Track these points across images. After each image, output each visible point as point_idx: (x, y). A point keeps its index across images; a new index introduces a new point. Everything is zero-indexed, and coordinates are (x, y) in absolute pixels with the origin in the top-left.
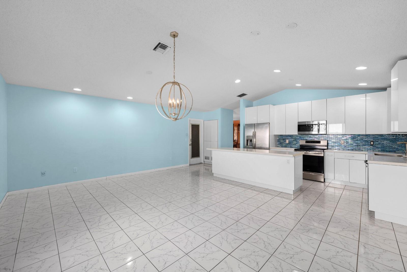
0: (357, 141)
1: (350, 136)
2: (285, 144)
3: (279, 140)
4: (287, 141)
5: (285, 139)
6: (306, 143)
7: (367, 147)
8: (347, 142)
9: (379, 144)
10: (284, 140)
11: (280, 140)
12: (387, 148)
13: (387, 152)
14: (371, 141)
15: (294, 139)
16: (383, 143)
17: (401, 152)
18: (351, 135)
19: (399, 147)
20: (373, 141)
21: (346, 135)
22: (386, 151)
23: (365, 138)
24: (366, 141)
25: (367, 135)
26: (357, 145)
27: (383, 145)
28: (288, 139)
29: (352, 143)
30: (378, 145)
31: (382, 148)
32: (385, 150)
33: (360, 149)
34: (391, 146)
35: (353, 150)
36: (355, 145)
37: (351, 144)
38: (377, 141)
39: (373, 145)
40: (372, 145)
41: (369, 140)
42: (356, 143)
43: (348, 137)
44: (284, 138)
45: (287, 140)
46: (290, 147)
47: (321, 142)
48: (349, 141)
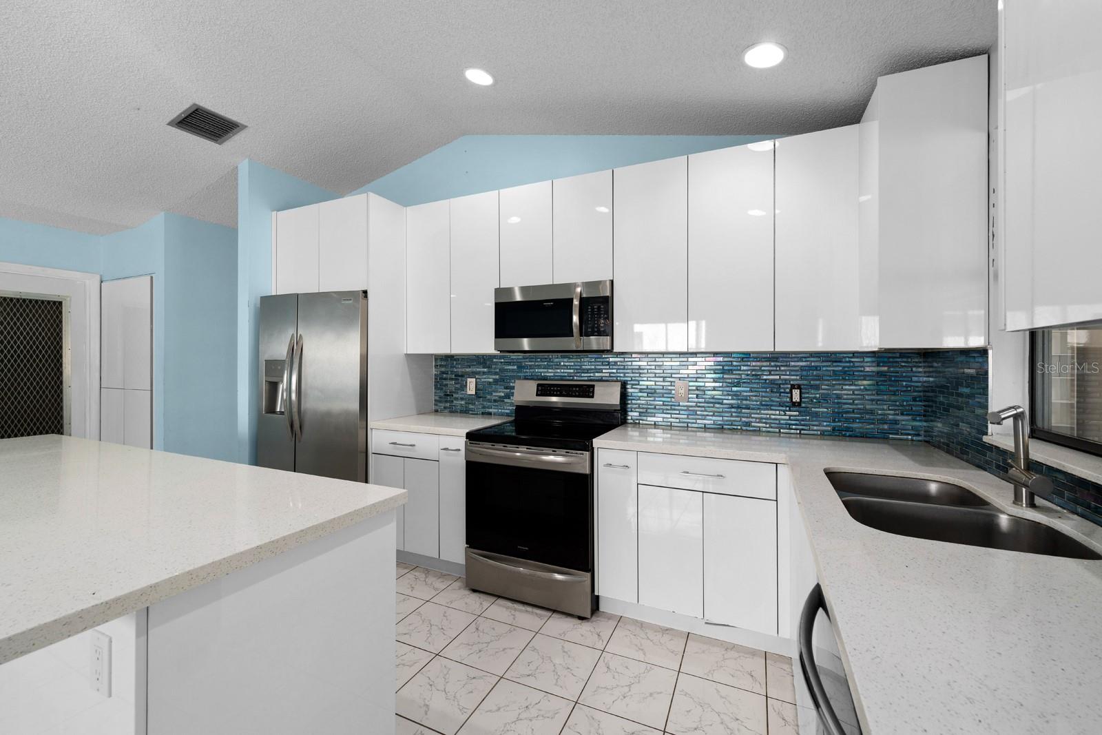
0: (738, 385)
1: (710, 362)
2: (462, 399)
3: (439, 382)
4: (471, 386)
5: (462, 376)
6: (537, 395)
7: (775, 414)
8: (698, 388)
9: (825, 398)
10: (460, 378)
11: (445, 379)
12: (854, 420)
13: (856, 437)
14: (793, 387)
15: (496, 373)
16: (839, 396)
17: (907, 440)
18: (715, 354)
19: (902, 414)
20: (799, 387)
21: (695, 354)
22: (850, 436)
23: (770, 371)
24: (775, 386)
25: (775, 358)
26: (738, 407)
27: (838, 403)
28: (472, 375)
29: (720, 393)
30: (819, 403)
31: (834, 421)
32: (848, 429)
33: (748, 424)
34: (872, 412)
35: (720, 429)
36: (732, 406)
37: (715, 401)
38: (817, 387)
39: (799, 404)
40: (794, 404)
41: (786, 380)
42: (736, 395)
43: (704, 363)
44: (460, 370)
45: (469, 380)
46: (483, 414)
47: (599, 389)
48: (707, 384)
